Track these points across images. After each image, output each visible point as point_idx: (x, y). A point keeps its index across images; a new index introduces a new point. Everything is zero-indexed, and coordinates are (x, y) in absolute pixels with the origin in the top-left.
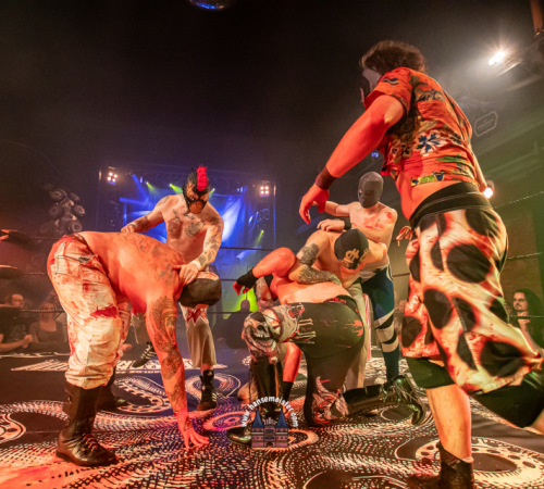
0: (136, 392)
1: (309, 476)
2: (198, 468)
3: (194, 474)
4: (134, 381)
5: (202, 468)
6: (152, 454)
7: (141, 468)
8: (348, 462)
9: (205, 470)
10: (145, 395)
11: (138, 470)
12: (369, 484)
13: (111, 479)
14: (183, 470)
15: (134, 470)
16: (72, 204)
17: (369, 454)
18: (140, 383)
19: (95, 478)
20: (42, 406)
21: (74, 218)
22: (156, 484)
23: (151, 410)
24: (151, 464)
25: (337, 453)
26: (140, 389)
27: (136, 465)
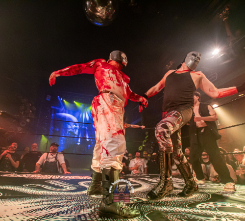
0: (56, 185)
1: (146, 212)
2: (91, 208)
3: (90, 210)
4: (55, 181)
5: (93, 208)
6: (67, 202)
7: (62, 207)
8: (164, 208)
9: (94, 209)
10: (60, 186)
11: (61, 207)
12: (177, 215)
13: (48, 210)
14: (84, 208)
15: (59, 207)
16: (31, 105)
17: (174, 206)
18: (58, 182)
19: (40, 209)
20: (10, 187)
21: (31, 111)
22: (71, 212)
23: (64, 190)
24: (67, 206)
25: (158, 206)
26: (58, 184)
27: (60, 206)
